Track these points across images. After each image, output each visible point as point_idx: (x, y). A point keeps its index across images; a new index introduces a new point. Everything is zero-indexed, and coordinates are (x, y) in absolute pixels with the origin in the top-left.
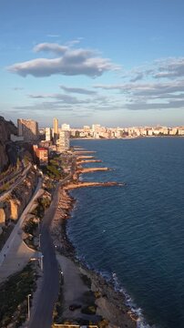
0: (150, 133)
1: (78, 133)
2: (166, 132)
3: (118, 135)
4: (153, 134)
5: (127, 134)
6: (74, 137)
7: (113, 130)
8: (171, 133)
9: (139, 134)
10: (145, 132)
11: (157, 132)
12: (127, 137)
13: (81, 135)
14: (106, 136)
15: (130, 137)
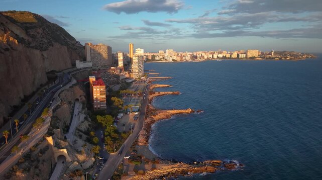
0: (215, 56)
1: (153, 57)
2: (228, 56)
3: (188, 58)
4: (218, 57)
5: (196, 57)
6: (150, 60)
7: (183, 54)
8: (233, 56)
9: (206, 57)
10: (211, 56)
11: (220, 56)
12: (196, 61)
13: (157, 58)
14: (178, 59)
15: (199, 60)
